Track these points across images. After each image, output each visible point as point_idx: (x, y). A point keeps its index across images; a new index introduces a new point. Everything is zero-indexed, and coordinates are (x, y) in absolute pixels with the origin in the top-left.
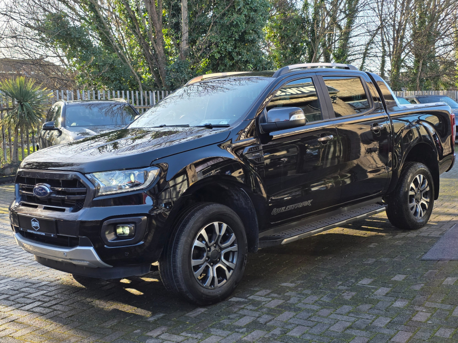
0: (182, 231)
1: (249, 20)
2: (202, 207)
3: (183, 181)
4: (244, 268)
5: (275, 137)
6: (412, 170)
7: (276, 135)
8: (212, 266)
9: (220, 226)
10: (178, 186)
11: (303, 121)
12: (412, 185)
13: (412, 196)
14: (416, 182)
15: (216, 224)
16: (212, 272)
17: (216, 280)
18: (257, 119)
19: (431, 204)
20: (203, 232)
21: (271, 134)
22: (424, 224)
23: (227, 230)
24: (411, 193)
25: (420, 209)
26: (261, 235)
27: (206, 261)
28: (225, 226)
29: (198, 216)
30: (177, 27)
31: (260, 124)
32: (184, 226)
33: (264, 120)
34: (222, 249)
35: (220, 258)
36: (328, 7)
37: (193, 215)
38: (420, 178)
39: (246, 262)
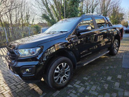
0: (50, 68)
1: (76, 13)
2: (57, 59)
3: (53, 48)
4: (72, 75)
5: (81, 34)
6: (115, 41)
7: (82, 34)
8: (62, 77)
9: (64, 64)
10: (51, 51)
11: (90, 29)
12: (115, 45)
13: (115, 48)
14: (116, 44)
15: (63, 64)
16: (62, 79)
17: (63, 81)
18: (76, 29)
19: (118, 49)
20: (58, 67)
21: (80, 34)
22: (117, 54)
23: (66, 65)
24: (114, 47)
25: (116, 50)
26: (77, 63)
27: (59, 76)
28: (66, 64)
29: (56, 62)
30: (64, 15)
31: (77, 31)
32: (51, 66)
33: (78, 29)
34: (65, 71)
35: (64, 74)
36: (89, 11)
37: (54, 62)
38: (116, 43)
39: (72, 73)
